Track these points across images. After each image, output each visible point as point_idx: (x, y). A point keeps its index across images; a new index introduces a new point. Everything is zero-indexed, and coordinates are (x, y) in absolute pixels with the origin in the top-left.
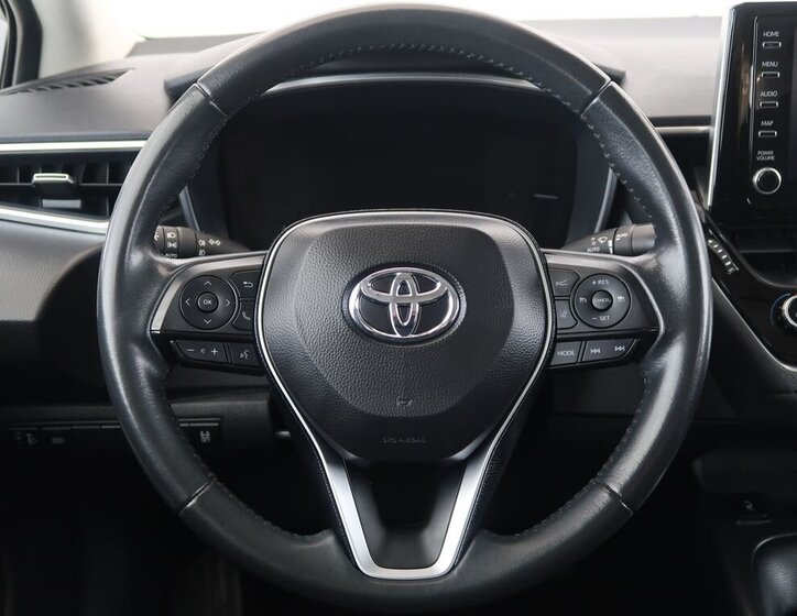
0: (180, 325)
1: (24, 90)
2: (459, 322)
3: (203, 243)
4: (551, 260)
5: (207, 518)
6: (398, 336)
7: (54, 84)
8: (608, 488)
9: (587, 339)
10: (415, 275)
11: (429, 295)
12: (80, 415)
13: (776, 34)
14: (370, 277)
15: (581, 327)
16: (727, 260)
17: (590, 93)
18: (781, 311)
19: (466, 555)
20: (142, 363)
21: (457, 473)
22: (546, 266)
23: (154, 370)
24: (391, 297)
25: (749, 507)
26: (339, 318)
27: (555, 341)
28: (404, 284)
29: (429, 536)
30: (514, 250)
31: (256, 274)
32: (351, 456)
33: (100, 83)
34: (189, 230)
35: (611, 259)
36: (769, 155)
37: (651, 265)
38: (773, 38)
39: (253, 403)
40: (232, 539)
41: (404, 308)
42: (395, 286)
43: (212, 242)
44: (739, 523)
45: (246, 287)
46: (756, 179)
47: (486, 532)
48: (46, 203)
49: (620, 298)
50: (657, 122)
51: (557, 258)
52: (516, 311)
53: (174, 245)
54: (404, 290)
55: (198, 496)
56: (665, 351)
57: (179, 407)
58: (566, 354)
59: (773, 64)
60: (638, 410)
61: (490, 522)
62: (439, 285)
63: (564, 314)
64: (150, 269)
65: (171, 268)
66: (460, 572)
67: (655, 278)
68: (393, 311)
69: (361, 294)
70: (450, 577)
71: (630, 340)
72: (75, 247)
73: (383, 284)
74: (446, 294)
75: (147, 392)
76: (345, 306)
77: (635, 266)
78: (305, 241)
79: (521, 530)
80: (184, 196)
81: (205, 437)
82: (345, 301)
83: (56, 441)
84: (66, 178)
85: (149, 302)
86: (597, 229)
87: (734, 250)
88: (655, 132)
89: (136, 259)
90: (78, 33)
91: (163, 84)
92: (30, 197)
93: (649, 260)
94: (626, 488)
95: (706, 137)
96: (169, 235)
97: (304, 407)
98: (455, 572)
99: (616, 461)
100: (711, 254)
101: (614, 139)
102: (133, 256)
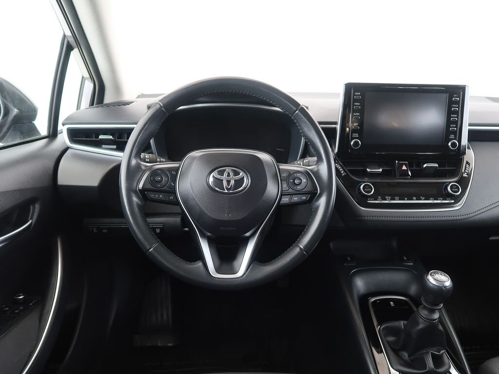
0: (149, 186)
1: (98, 107)
2: (248, 187)
3: (159, 160)
4: (281, 167)
5: (156, 255)
6: (226, 191)
7: (108, 105)
8: (299, 247)
9: (293, 194)
10: (232, 170)
11: (237, 177)
12: (114, 222)
13: (359, 94)
14: (217, 171)
15: (291, 190)
16: (342, 171)
17: (295, 109)
18: (360, 189)
19: (249, 270)
20: (135, 199)
21: (246, 241)
22: (279, 169)
23: (139, 202)
24: (224, 177)
25: (349, 259)
26: (206, 185)
27: (282, 195)
28: (229, 173)
29: (236, 263)
30: (268, 164)
31: (177, 169)
32: (209, 234)
33: (125, 105)
34: (154, 155)
35: (302, 167)
36: (356, 135)
37: (316, 169)
38: (358, 95)
39: (174, 219)
40: (165, 263)
41: (228, 182)
42: (225, 174)
43: (162, 160)
44: (345, 264)
45: (173, 174)
46: (352, 143)
47: (256, 262)
48: (103, 146)
49: (304, 180)
50: (320, 123)
51: (283, 167)
52: (268, 184)
53: (148, 160)
54: (229, 175)
55: (153, 248)
56: (320, 199)
57: (149, 220)
58: (285, 200)
59: (358, 104)
60: (310, 220)
61: (258, 258)
62: (241, 174)
63: (285, 186)
64: (138, 166)
65: (146, 166)
66: (246, 276)
67: (317, 174)
68: (225, 183)
69: (213, 176)
70: (243, 277)
71: (307, 195)
72: (113, 161)
73: (221, 173)
74: (244, 177)
75: (136, 210)
76: (208, 180)
77: (310, 170)
78: (194, 158)
79: (268, 262)
80: (152, 141)
81: (158, 231)
82: (208, 179)
83: (104, 231)
84: (111, 137)
85: (138, 177)
86: (298, 159)
87: (344, 168)
88: (319, 126)
89: (134, 162)
90: (118, 89)
91: (147, 106)
92: (98, 144)
93: (315, 168)
94: (305, 247)
95: (335, 129)
96: (147, 157)
97: (192, 216)
98: (245, 275)
99: (302, 238)
100: (336, 169)
101: (303, 125)
102: (133, 161)
